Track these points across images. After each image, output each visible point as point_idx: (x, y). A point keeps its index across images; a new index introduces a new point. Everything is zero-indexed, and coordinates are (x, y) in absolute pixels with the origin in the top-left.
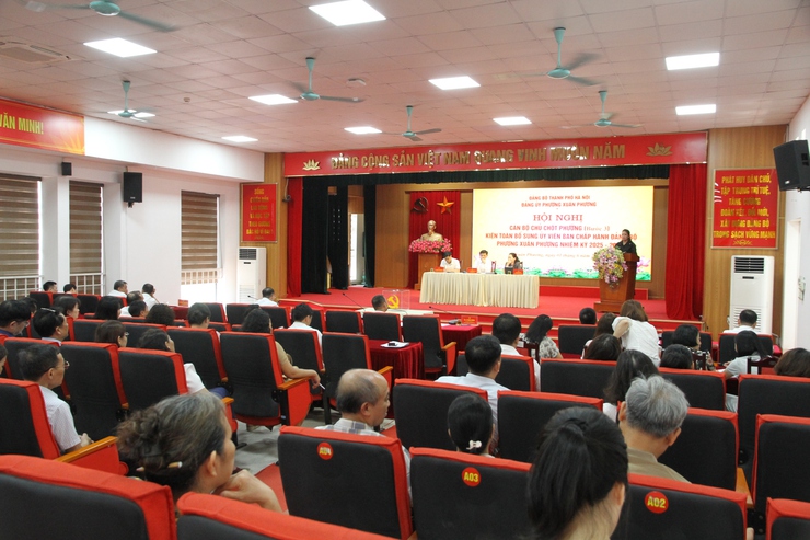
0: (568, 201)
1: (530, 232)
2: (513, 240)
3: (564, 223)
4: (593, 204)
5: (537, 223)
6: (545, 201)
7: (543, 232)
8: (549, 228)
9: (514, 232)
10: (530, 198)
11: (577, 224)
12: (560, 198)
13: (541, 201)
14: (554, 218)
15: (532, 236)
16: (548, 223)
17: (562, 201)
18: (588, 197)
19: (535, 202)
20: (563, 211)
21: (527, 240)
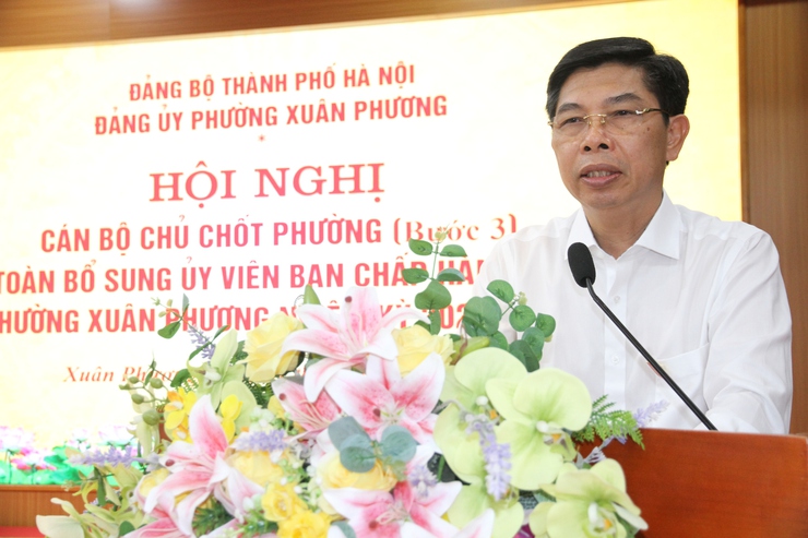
0: (309, 96)
1: (137, 258)
2: (57, 301)
3: (295, 208)
4: (431, 107)
5: (167, 214)
6: (202, 104)
7: (196, 256)
8: (225, 235)
9: (61, 262)
10: (135, 92)
11: (354, 208)
12: (274, 83)
13: (186, 105)
14: (246, 183)
15: (146, 279)
16: (221, 212)
17: (280, 100)
18: (404, 73)
19: (153, 107)
20: (290, 146)
21: (119, 301)
